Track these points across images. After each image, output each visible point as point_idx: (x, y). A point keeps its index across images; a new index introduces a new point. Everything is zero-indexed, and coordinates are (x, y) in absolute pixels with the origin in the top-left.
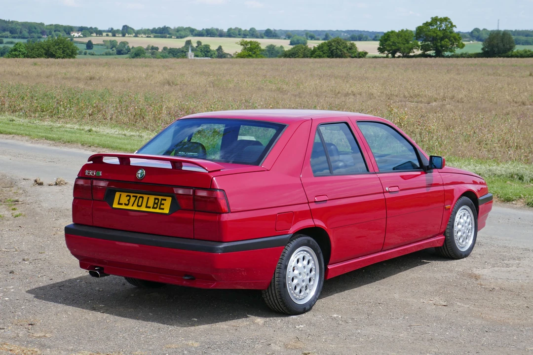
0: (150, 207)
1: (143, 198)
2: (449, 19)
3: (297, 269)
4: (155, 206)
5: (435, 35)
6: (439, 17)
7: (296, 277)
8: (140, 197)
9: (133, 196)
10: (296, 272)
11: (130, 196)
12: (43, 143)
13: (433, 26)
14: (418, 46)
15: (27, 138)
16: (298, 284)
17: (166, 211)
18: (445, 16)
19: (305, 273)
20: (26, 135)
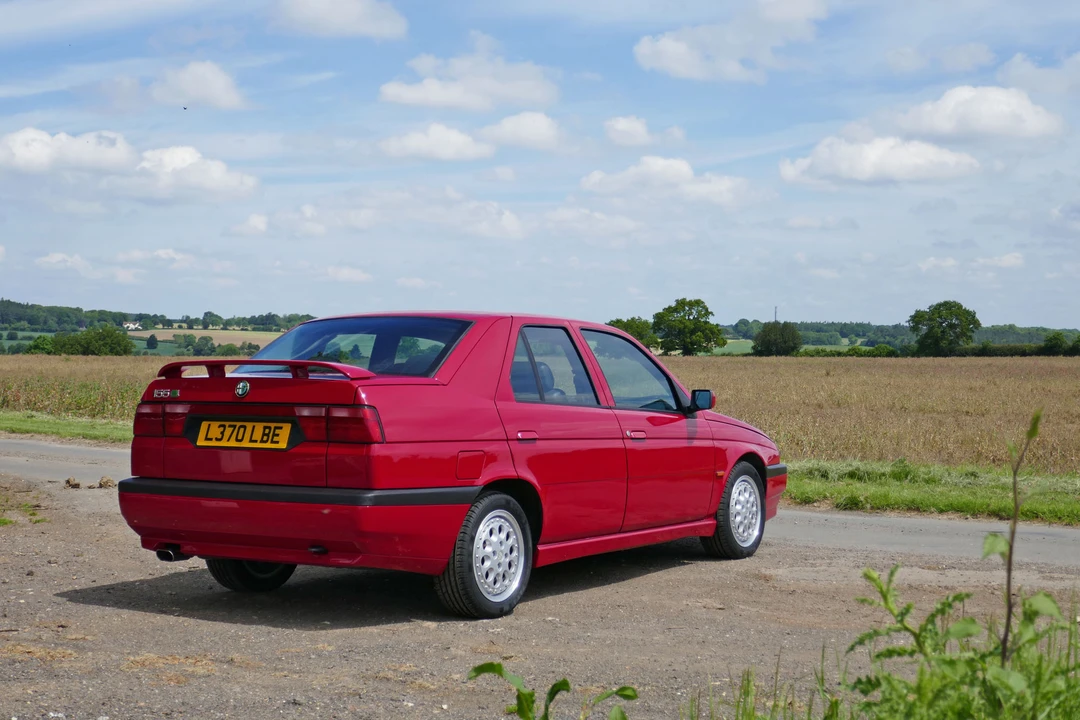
0: (256, 441)
1: (245, 427)
2: (703, 303)
3: (490, 545)
4: (265, 438)
5: (682, 326)
6: (688, 300)
7: (488, 557)
8: (241, 426)
9: (230, 426)
10: (489, 549)
11: (224, 426)
12: (80, 444)
13: (680, 313)
14: (657, 343)
15: (54, 437)
16: (491, 569)
17: (283, 445)
18: (697, 298)
19: (501, 551)
20: (53, 433)
